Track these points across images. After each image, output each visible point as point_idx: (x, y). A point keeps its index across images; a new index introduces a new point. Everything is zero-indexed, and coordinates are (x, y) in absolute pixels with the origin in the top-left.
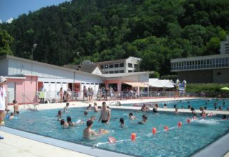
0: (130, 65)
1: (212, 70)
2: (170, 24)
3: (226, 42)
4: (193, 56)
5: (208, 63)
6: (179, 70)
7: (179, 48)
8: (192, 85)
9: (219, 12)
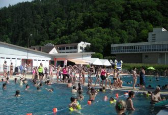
0: (81, 48)
1: (142, 54)
2: (113, 19)
3: (153, 33)
4: (129, 42)
5: (139, 48)
6: (117, 53)
7: (118, 36)
8: (126, 64)
9: (149, 12)
